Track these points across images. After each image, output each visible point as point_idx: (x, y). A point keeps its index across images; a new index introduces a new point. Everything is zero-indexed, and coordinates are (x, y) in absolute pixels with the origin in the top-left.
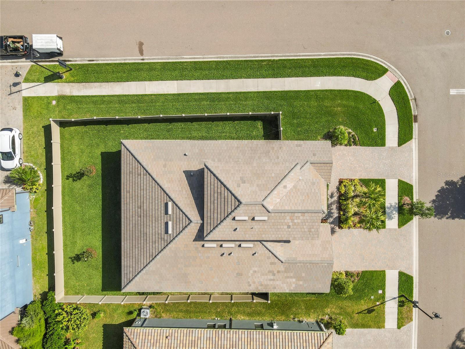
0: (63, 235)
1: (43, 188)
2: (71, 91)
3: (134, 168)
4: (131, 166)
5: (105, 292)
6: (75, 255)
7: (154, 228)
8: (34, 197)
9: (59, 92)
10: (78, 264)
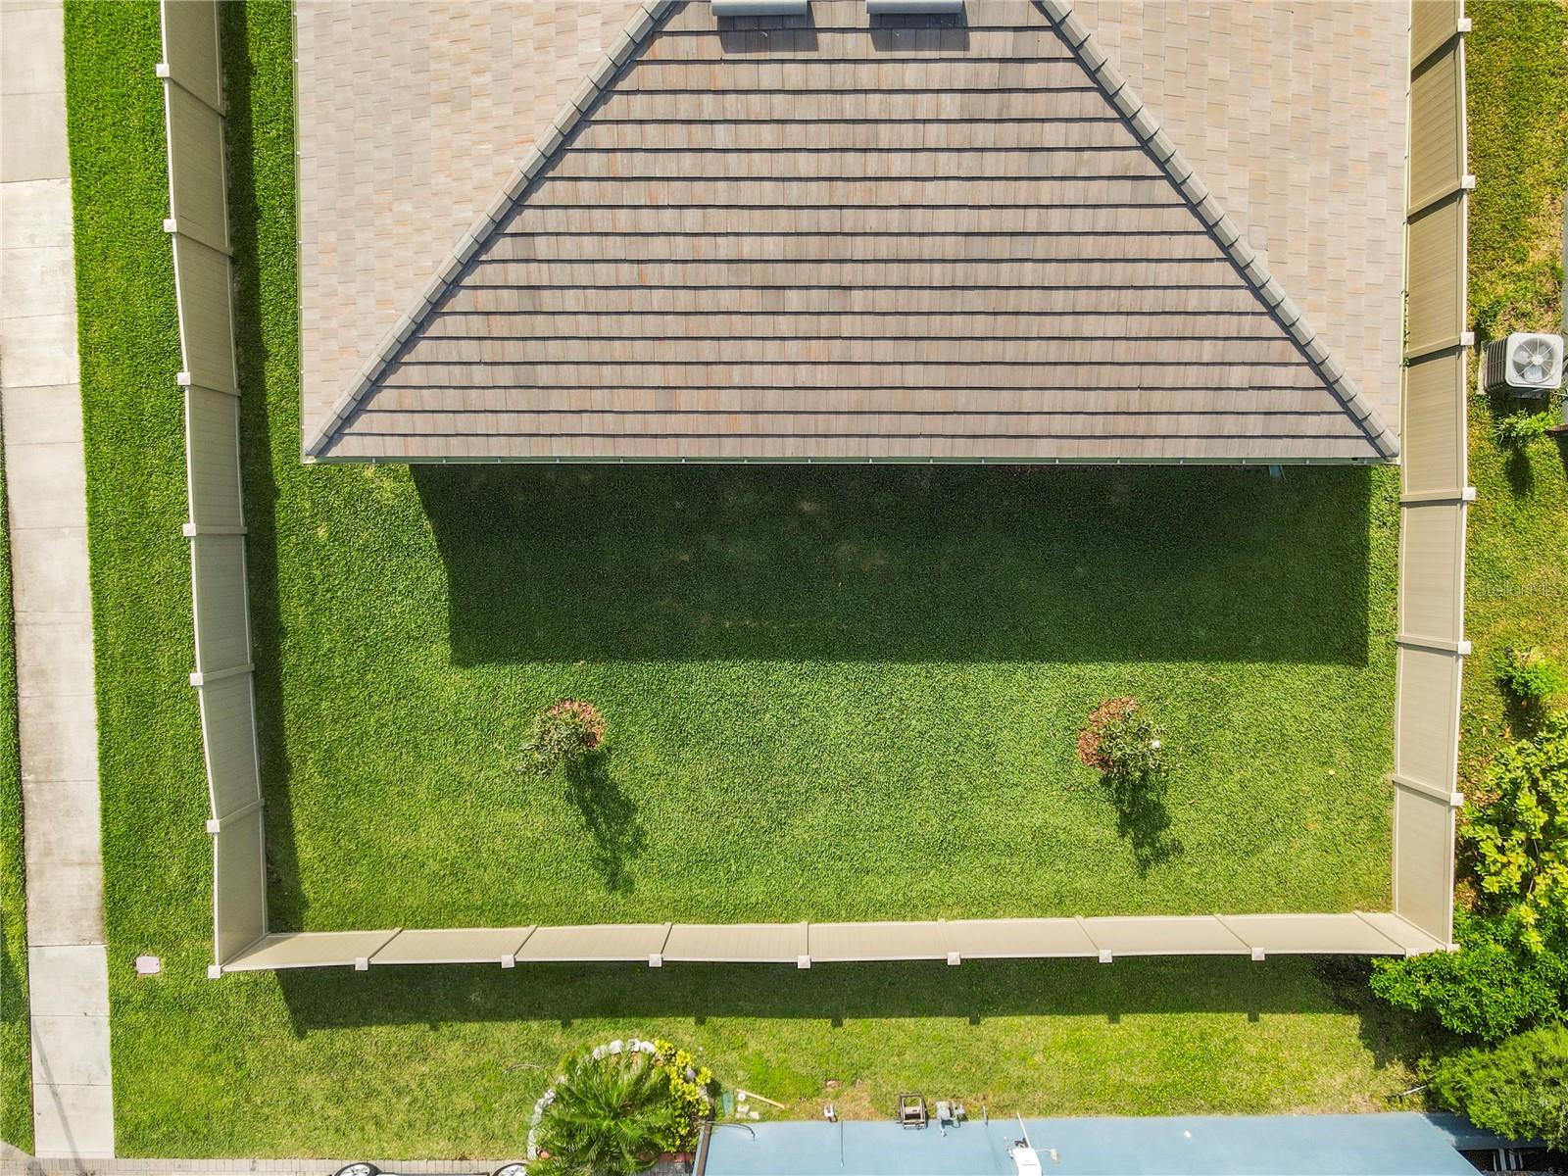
0: (993, 915)
1: (687, 1039)
2: (76, 858)
3: (489, 350)
4: (479, 375)
5: (1376, 644)
6: (1123, 836)
7: (923, 164)
8: (742, 1096)
9: (84, 935)
10: (1185, 822)
